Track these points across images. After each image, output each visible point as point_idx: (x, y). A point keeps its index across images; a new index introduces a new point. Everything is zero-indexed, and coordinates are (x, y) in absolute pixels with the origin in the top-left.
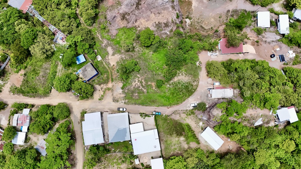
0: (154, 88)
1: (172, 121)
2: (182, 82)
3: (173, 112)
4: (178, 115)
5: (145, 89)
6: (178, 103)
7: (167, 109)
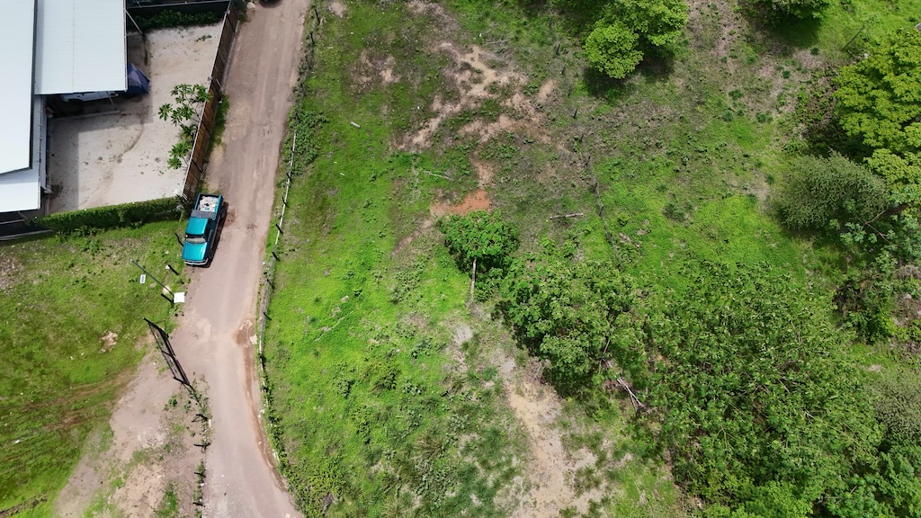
0: (439, 211)
1: (110, 375)
2: (508, 476)
3: (200, 388)
4: (161, 439)
5: (435, 138)
6: (289, 435)
7: (237, 326)
